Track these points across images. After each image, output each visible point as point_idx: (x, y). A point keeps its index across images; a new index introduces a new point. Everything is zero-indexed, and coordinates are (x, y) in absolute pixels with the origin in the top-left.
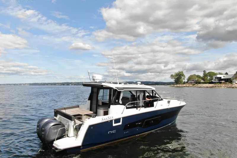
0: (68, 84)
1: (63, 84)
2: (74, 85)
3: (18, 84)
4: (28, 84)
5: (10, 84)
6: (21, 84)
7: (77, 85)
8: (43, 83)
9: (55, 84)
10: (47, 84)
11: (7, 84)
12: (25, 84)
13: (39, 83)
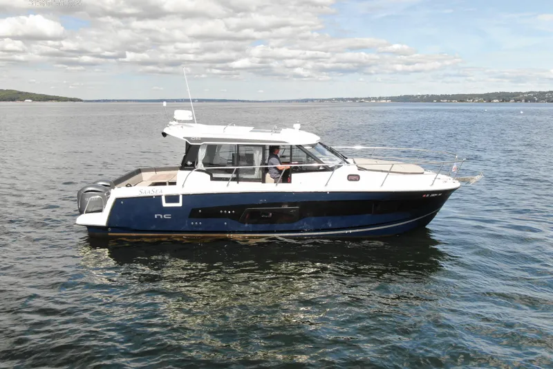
0: (504, 98)
1: (488, 98)
2: (526, 101)
3: (361, 99)
4: (387, 99)
5: (342, 99)
6: (369, 99)
7: (534, 101)
8: (428, 95)
9: (462, 98)
10: (439, 99)
11: (336, 99)
12: (380, 98)
13: (417, 96)
